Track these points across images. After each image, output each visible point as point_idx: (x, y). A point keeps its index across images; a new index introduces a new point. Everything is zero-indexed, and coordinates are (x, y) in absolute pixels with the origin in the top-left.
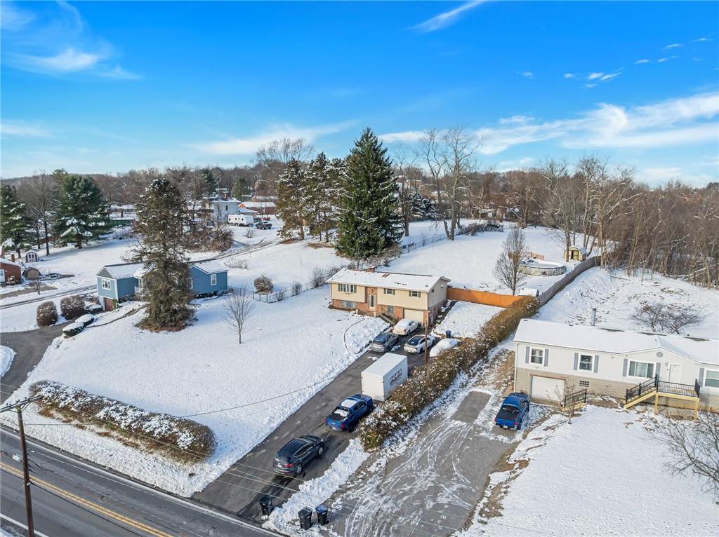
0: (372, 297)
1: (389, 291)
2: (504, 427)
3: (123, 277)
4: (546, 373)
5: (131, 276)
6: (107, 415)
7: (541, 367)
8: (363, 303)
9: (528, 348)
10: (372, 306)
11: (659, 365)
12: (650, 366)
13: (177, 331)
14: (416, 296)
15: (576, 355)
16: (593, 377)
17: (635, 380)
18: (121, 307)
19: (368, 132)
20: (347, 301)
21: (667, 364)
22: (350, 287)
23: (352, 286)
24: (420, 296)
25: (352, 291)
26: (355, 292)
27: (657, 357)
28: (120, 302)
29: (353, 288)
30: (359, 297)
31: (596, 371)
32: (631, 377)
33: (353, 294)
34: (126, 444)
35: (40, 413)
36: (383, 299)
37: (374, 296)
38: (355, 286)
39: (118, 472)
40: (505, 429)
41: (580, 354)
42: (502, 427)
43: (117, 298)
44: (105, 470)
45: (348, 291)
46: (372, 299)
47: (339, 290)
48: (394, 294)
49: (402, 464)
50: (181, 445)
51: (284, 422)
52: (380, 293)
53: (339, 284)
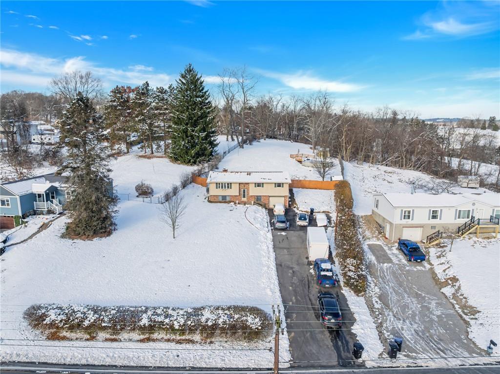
0: (244, 190)
1: (259, 185)
2: (418, 261)
3: (23, 193)
4: (412, 224)
5: (30, 192)
6: (151, 321)
7: (409, 221)
8: (237, 196)
9: (402, 210)
10: (244, 197)
11: (473, 210)
12: (469, 211)
13: (107, 236)
14: (280, 186)
15: (430, 210)
16: (439, 223)
17: (462, 221)
18: (27, 222)
19: (190, 67)
20: (222, 196)
21: (477, 209)
22: (227, 184)
23: (228, 184)
24: (283, 187)
25: (228, 187)
26: (231, 188)
27: (472, 206)
28: (24, 218)
29: (229, 185)
30: (234, 191)
31: (440, 219)
32: (459, 219)
33: (229, 190)
34: (179, 342)
35: (48, 338)
36: (254, 191)
37: (246, 190)
38: (231, 184)
39: (203, 368)
40: (419, 262)
41: (432, 209)
42: (417, 261)
43: (20, 215)
44: (187, 370)
45: (225, 188)
46: (244, 192)
47: (217, 188)
48: (263, 187)
49: (389, 298)
50: (254, 327)
51: (280, 290)
52: (252, 187)
53: (217, 183)
